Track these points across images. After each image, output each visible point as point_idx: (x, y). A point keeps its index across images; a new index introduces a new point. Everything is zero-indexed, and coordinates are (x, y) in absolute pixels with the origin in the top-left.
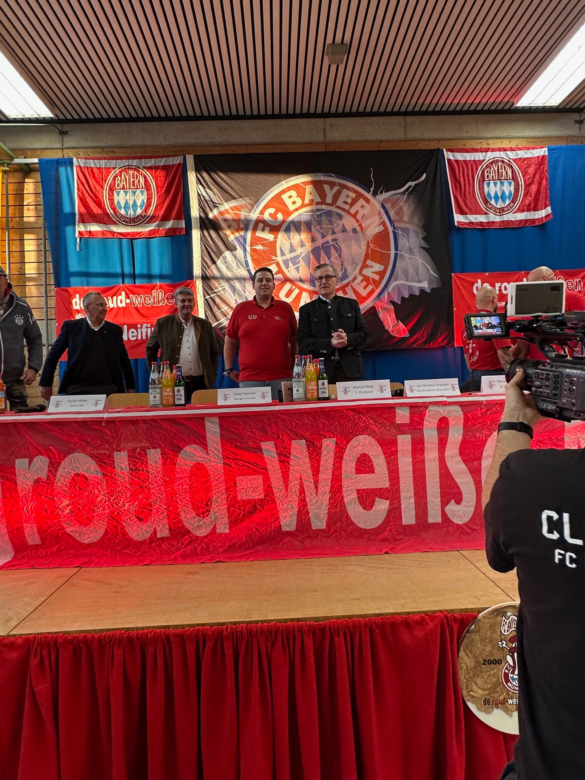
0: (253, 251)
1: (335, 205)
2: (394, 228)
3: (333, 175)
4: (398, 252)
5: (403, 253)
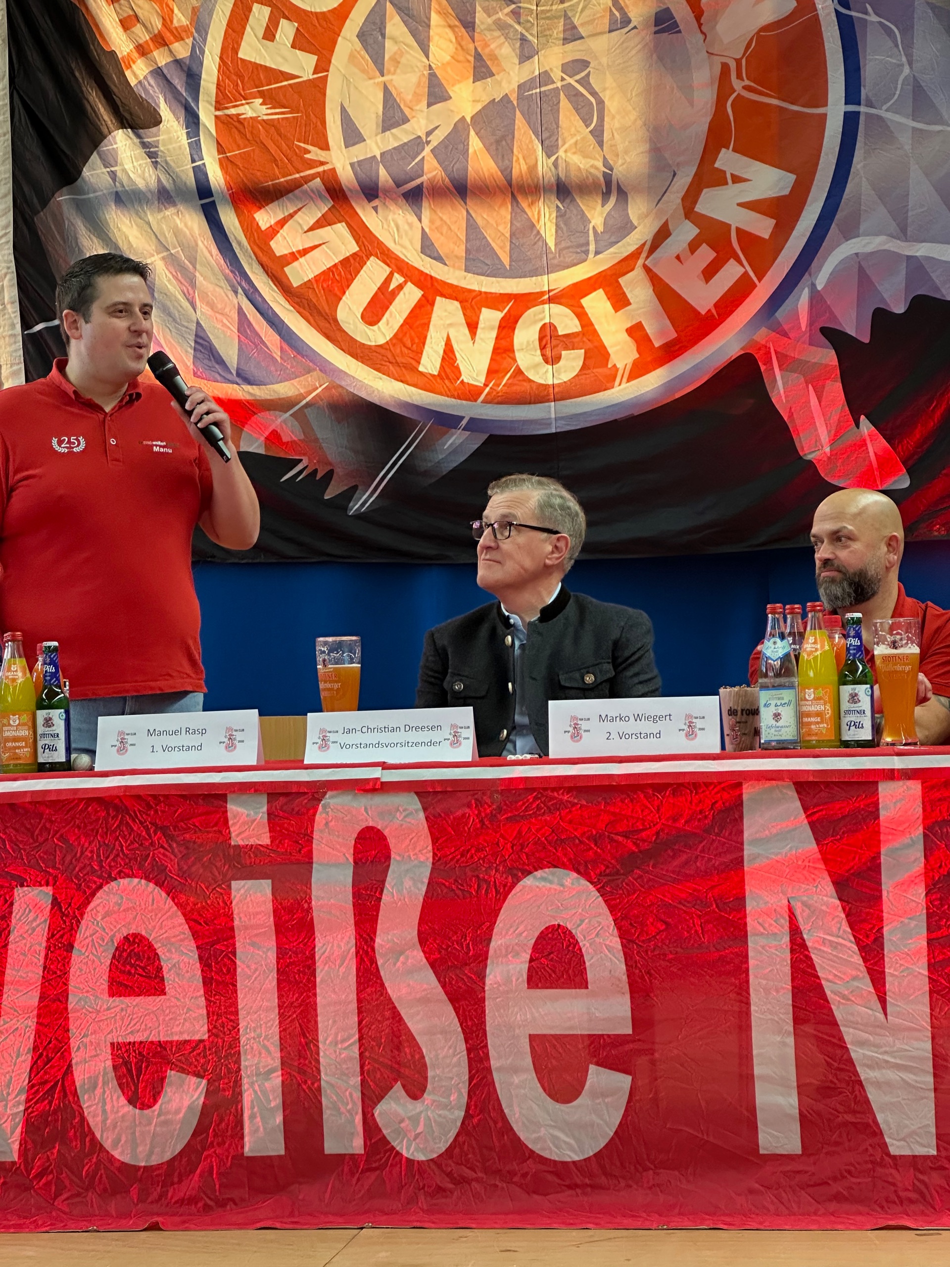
0: (230, 125)
4: (862, 109)
5: (882, 113)
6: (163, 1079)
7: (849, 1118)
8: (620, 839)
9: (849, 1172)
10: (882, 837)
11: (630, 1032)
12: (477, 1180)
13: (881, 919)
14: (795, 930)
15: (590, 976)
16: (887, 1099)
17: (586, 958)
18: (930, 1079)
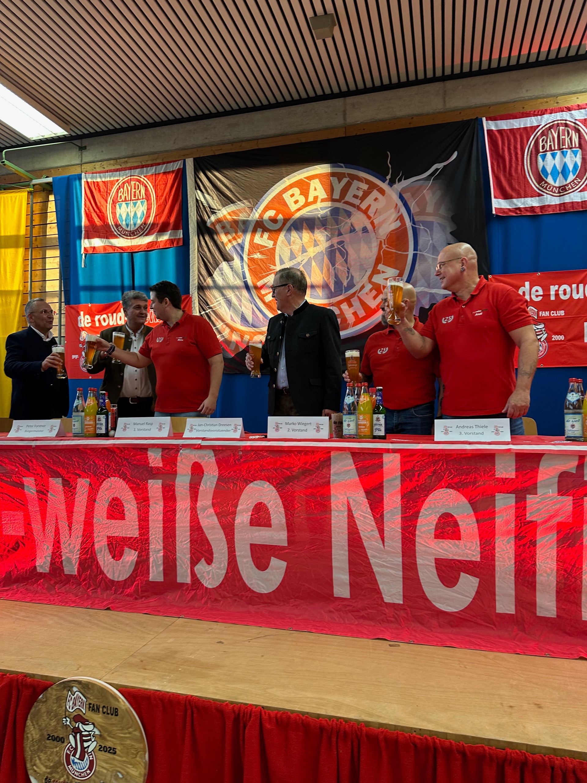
0: (251, 260)
1: (343, 201)
2: (414, 223)
3: (342, 165)
4: (418, 252)
5: (424, 253)
6: (123, 550)
7: (368, 586)
8: (285, 470)
9: (368, 607)
10: (384, 475)
11: (286, 545)
12: (229, 597)
13: (383, 508)
14: (349, 510)
15: (273, 522)
16: (384, 580)
17: (271, 515)
18: (401, 573)
